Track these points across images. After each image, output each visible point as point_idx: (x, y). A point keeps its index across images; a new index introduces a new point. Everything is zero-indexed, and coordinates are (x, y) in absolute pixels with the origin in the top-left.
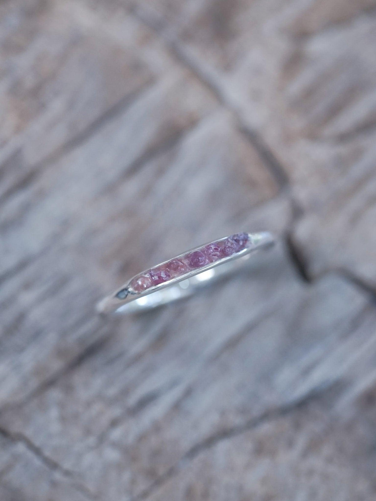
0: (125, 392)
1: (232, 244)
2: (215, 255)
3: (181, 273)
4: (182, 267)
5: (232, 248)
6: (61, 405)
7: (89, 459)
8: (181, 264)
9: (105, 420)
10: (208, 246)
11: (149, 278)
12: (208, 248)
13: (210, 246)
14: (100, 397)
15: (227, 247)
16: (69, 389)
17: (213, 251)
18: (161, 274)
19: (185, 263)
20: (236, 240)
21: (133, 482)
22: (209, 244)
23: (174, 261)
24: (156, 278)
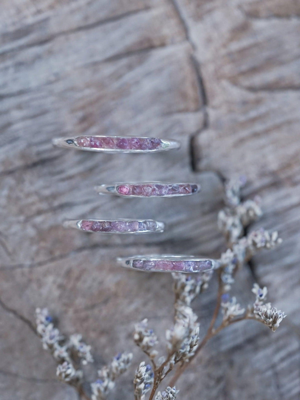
0: (54, 196)
1: (148, 143)
2: (134, 146)
3: (110, 147)
4: (112, 144)
5: (147, 146)
6: (11, 189)
7: (16, 228)
8: (111, 141)
9: (34, 208)
10: (133, 138)
11: (89, 141)
12: (133, 140)
13: (134, 139)
14: (37, 193)
15: (144, 144)
16: (20, 181)
17: (135, 144)
18: (97, 143)
19: (115, 142)
20: (152, 142)
21: (37, 253)
22: (134, 137)
23: (108, 139)
24: (93, 143)
